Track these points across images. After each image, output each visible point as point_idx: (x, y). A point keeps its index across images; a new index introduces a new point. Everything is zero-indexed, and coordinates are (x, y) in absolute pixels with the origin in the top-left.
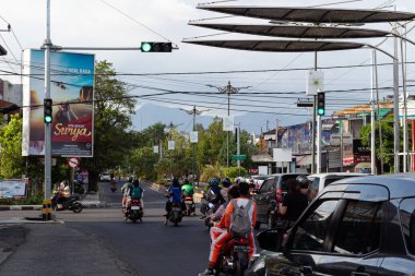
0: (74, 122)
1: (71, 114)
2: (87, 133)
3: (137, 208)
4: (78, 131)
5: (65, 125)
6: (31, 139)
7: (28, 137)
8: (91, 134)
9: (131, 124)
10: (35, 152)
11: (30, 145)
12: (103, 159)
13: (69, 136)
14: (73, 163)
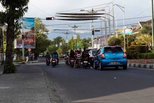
0: (29, 38)
1: (28, 36)
2: (33, 41)
3: (55, 62)
4: (30, 41)
5: (27, 39)
6: (17, 44)
7: (16, 43)
8: (35, 41)
9: (47, 37)
10: (18, 47)
11: (17, 45)
12: (39, 49)
13: (28, 42)
14: (29, 50)
